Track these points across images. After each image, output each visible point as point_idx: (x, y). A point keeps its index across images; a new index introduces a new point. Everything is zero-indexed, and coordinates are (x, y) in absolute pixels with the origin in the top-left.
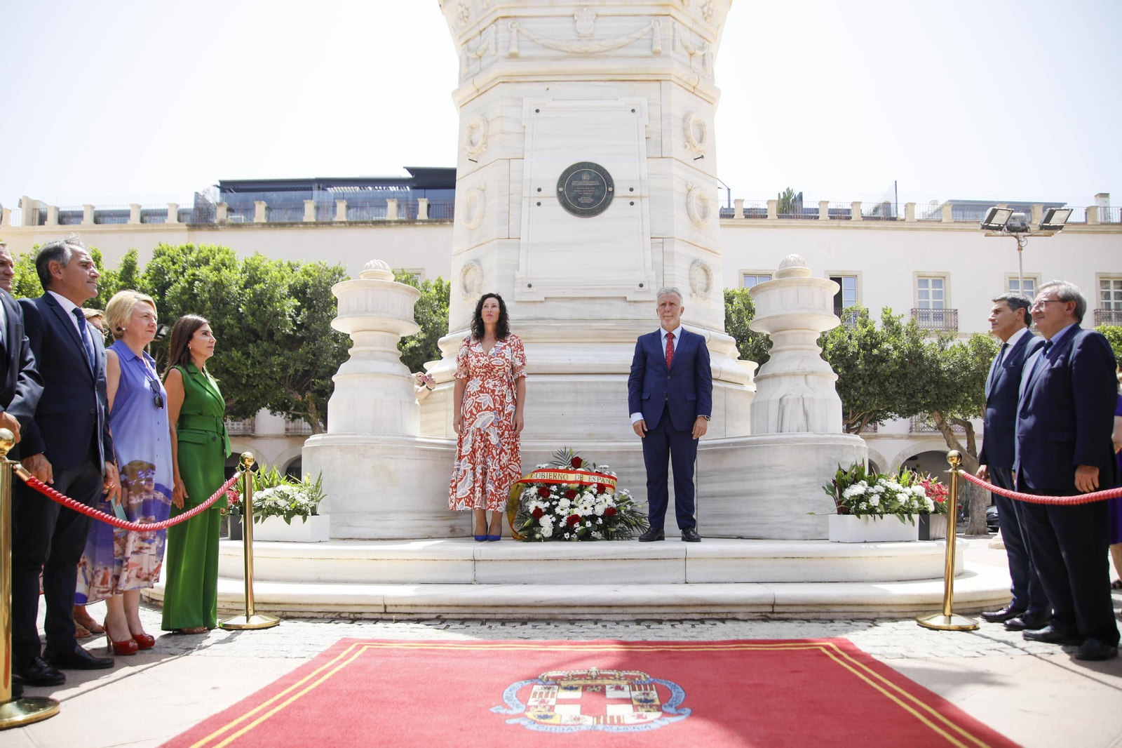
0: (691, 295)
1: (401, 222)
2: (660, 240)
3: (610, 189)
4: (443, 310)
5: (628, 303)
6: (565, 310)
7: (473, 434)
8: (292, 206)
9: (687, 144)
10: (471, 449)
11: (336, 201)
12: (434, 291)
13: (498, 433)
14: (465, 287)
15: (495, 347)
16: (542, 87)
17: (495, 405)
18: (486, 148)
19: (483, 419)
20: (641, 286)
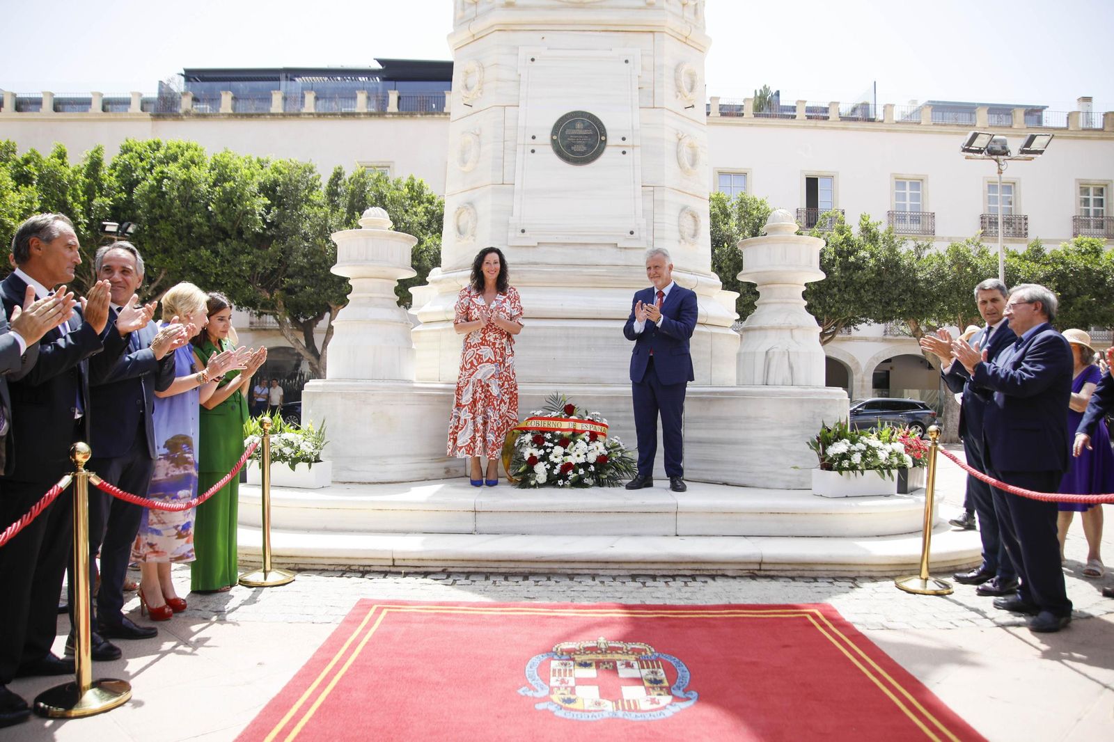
0: (680, 242)
1: (370, 115)
2: (651, 188)
3: (603, 138)
4: (414, 209)
5: (619, 250)
6: (557, 256)
7: (474, 384)
8: (260, 96)
9: (678, 93)
10: (471, 400)
11: (305, 92)
12: (406, 190)
13: (499, 384)
14: (459, 229)
15: (496, 300)
16: (539, 35)
17: (495, 358)
18: (481, 93)
19: (484, 370)
20: (632, 233)
